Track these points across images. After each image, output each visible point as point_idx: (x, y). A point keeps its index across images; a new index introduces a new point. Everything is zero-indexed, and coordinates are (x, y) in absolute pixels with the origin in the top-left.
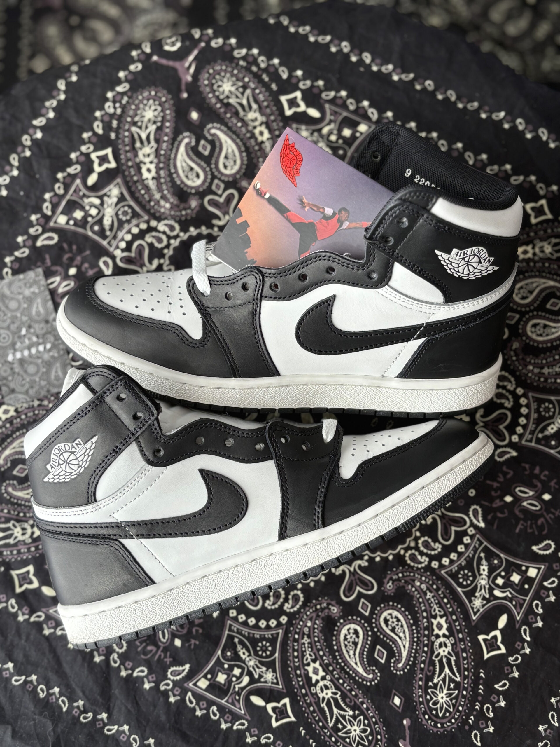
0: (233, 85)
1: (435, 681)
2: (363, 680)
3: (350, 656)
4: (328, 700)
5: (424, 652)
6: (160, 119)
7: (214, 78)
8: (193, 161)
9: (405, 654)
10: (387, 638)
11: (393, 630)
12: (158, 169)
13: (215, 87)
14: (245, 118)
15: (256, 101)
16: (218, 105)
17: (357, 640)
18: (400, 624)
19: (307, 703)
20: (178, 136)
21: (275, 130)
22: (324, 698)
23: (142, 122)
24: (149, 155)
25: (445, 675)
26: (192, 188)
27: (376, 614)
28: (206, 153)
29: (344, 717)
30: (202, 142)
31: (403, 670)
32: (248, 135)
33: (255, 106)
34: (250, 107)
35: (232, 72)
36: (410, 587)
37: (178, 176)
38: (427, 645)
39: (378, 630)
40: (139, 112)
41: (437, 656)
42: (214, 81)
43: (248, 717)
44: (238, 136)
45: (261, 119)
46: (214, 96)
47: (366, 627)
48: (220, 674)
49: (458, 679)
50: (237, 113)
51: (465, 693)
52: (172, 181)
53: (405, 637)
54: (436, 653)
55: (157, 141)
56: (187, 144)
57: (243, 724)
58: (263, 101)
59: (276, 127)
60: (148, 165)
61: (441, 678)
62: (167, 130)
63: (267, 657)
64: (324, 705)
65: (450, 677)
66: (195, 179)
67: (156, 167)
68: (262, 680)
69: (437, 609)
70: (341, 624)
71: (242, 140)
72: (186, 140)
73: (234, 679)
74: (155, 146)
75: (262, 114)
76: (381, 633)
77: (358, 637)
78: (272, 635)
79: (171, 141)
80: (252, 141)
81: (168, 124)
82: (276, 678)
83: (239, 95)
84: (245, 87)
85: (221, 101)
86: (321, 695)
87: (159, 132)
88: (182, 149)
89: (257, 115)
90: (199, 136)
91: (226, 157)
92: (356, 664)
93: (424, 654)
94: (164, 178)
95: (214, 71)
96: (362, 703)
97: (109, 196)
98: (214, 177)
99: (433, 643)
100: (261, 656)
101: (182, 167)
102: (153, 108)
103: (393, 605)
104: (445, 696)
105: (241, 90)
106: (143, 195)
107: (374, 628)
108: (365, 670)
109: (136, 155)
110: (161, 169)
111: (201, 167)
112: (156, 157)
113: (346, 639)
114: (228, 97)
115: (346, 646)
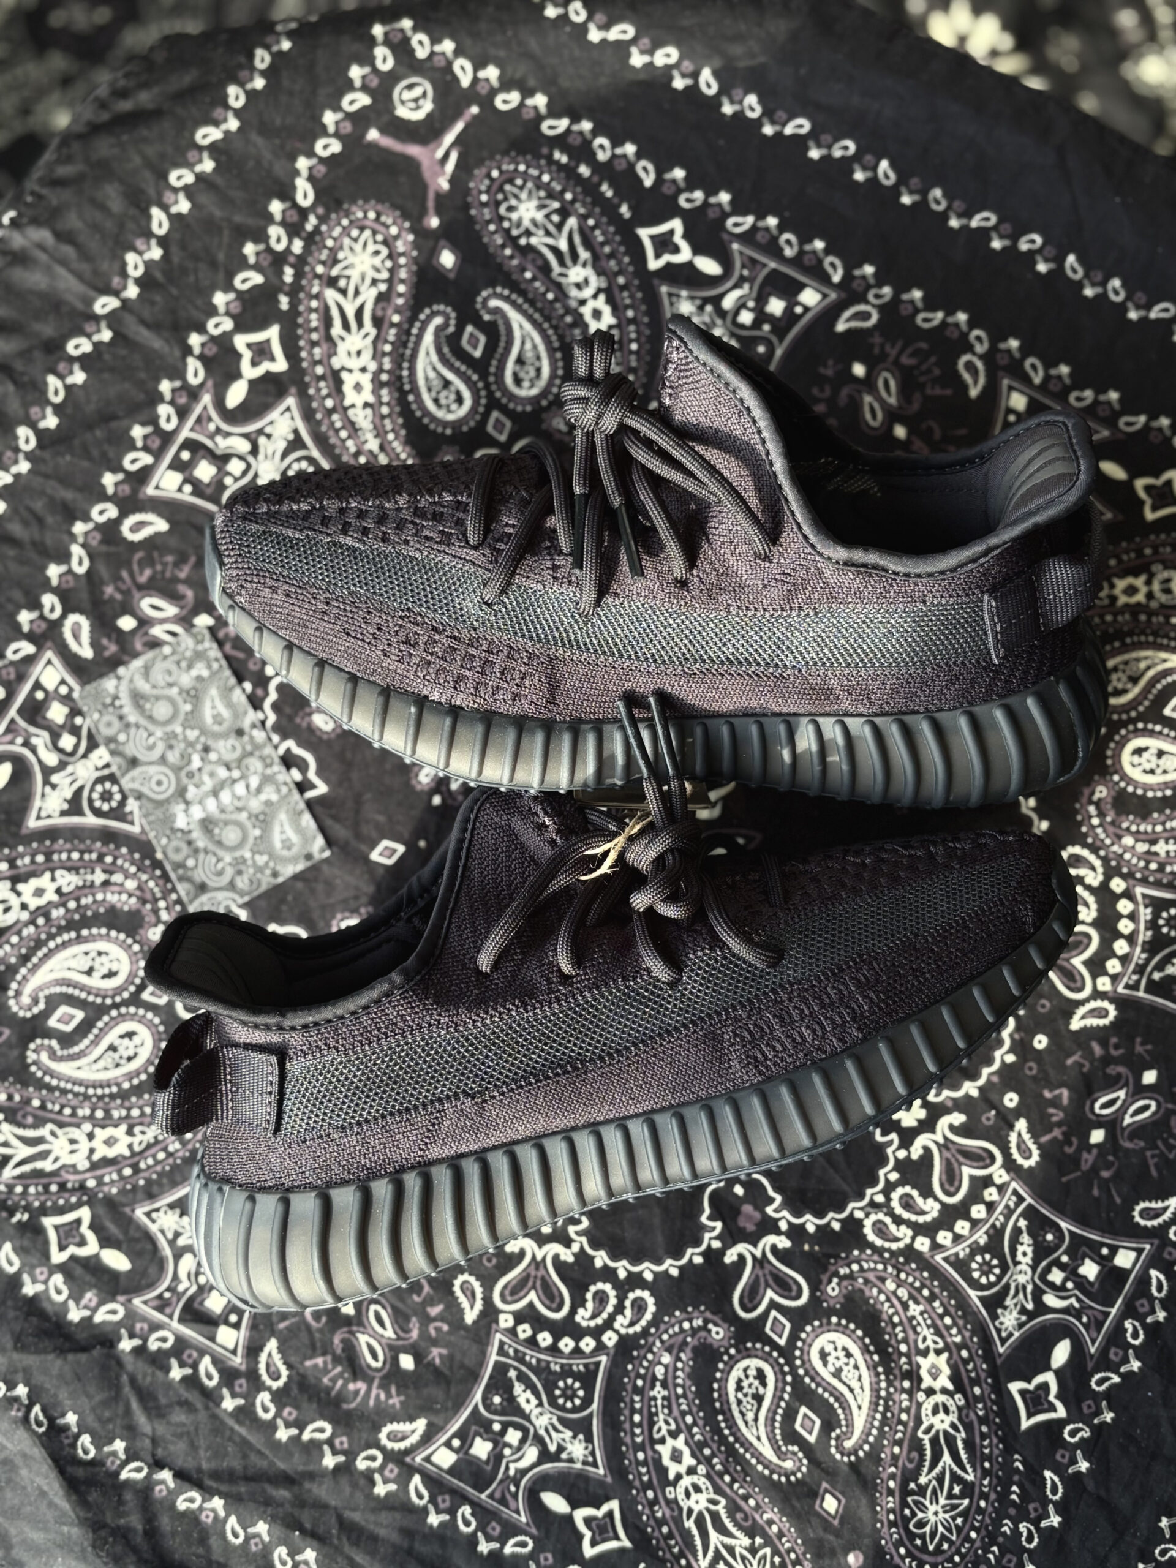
0: (541, 207)
1: (922, 1480)
2: (772, 1472)
3: (746, 1423)
4: (700, 1514)
5: (900, 1422)
6: (385, 275)
7: (501, 189)
8: (451, 367)
9: (859, 1423)
10: (825, 1390)
11: (837, 1374)
12: (377, 384)
13: (502, 210)
14: (562, 280)
15: (588, 244)
16: (508, 252)
17: (761, 1391)
18: (852, 1362)
19: (656, 1519)
20: (421, 311)
21: (627, 307)
22: (690, 1511)
23: (348, 278)
24: (359, 354)
25: (944, 1468)
26: (445, 424)
27: (803, 1341)
28: (478, 352)
29: (731, 1550)
30: (470, 328)
31: (856, 1453)
32: (569, 319)
33: (584, 255)
34: (575, 257)
35: (539, 177)
36: (875, 1291)
37: (418, 396)
38: (907, 1410)
39: (807, 1373)
40: (341, 255)
41: (928, 1430)
42: (500, 197)
43: (534, 1531)
44: (548, 318)
45: (595, 282)
46: (500, 229)
47: (781, 1366)
48: (478, 1440)
49: (970, 1477)
50: (546, 268)
51: (983, 1504)
52: (406, 410)
53: (861, 1387)
54: (926, 1424)
55: (378, 322)
56: (439, 330)
57: (523, 1545)
58: (603, 244)
59: (628, 302)
60: (357, 376)
61: (933, 1474)
62: (400, 301)
63: (575, 1409)
64: (690, 1524)
65: (953, 1474)
66: (454, 406)
67: (372, 381)
68: (564, 1456)
69: (930, 1338)
70: (731, 1357)
71: (555, 328)
72: (438, 321)
73: (507, 1451)
74: (373, 332)
75: (600, 272)
76: (813, 1379)
77: (764, 1384)
78: (586, 1366)
79: (405, 325)
80: (577, 332)
81: (402, 288)
82: (593, 1453)
83: (551, 228)
84: (564, 213)
85: (513, 241)
86: (685, 1504)
87: (383, 304)
88: (428, 340)
89: (589, 272)
90: (467, 314)
91: (520, 361)
92: (759, 1438)
93: (900, 1427)
94: (388, 404)
95: (501, 172)
96: (770, 1522)
97: (269, 436)
98: (493, 404)
99: (919, 1405)
100: (562, 1408)
101: (427, 379)
102: (371, 248)
103: (839, 1324)
104: (940, 1511)
105: (556, 218)
106: (343, 441)
107: (797, 1368)
108: (777, 1450)
109: (332, 352)
110: (382, 385)
111: (467, 380)
112: (374, 357)
113: (739, 1388)
114: (528, 233)
115: (739, 1402)
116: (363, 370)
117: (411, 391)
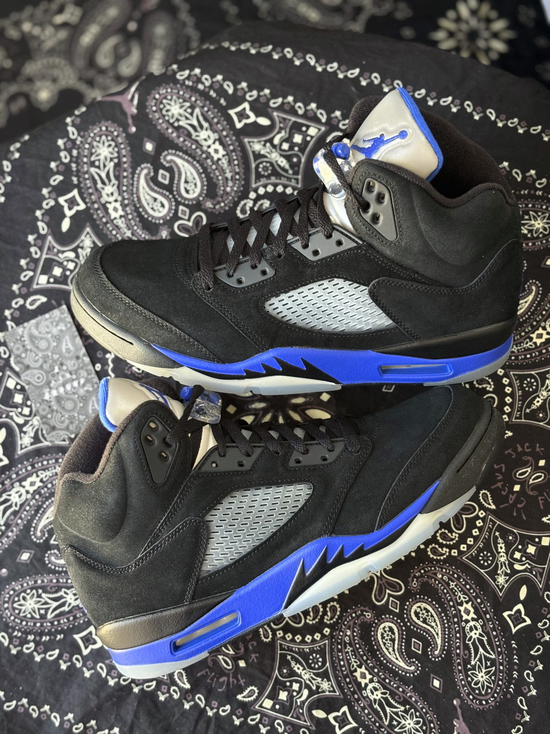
0: (182, 107)
1: (473, 663)
3: (390, 653)
4: (380, 700)
5: (457, 638)
6: (116, 155)
7: (161, 103)
8: (156, 191)
9: (439, 641)
10: (421, 630)
11: (424, 621)
12: (124, 206)
13: (164, 112)
14: (198, 139)
15: (206, 119)
16: (170, 130)
17: (393, 636)
18: (430, 614)
19: (361, 707)
20: (136, 169)
21: (229, 145)
22: (375, 700)
23: (99, 160)
24: (112, 194)
25: (481, 655)
26: (159, 218)
27: (406, 610)
28: (167, 182)
29: (397, 714)
30: (161, 172)
31: (441, 656)
32: (204, 156)
33: (206, 125)
34: (201, 127)
35: (178, 93)
36: (433, 580)
37: (144, 208)
38: (458, 632)
39: (411, 624)
40: (93, 151)
41: (469, 640)
42: (162, 106)
43: (314, 728)
44: (194, 158)
45: (213, 136)
46: (164, 121)
47: (399, 623)
48: (281, 692)
49: (493, 657)
50: (189, 135)
51: (501, 668)
52: (140, 215)
53: (436, 625)
54: (469, 636)
55: (117, 178)
56: (146, 175)
58: (213, 118)
59: (230, 142)
60: (114, 204)
61: (477, 659)
62: (126, 166)
63: (320, 668)
64: (376, 706)
65: (485, 657)
66: (161, 209)
67: (121, 205)
68: (320, 690)
69: (462, 596)
70: (376, 624)
71: (198, 162)
72: (145, 171)
73: (295, 694)
74: (116, 183)
75: (214, 131)
76: (414, 626)
77: (394, 634)
78: (319, 646)
79: (130, 176)
80: (209, 161)
81: (125, 159)
82: (332, 686)
83: (189, 116)
84: (193, 107)
85: (172, 125)
86: (372, 697)
87: (118, 168)
88: (142, 182)
89: (210, 132)
90: (157, 165)
91: (186, 182)
92: (397, 659)
93: (458, 641)
94: (131, 214)
95: (160, 95)
96: (411, 697)
97: (82, 248)
98: (178, 204)
99: (464, 628)
100: (314, 669)
101: (147, 200)
102: (107, 144)
103: (420, 598)
104: (484, 675)
105: (189, 110)
107: (407, 622)
108: (406, 663)
109: (100, 196)
110: (126, 206)
111: (164, 196)
112: (119, 194)
113: (383, 638)
114: (178, 120)
115: (385, 644)
116: (116, 201)
117: (140, 207)
